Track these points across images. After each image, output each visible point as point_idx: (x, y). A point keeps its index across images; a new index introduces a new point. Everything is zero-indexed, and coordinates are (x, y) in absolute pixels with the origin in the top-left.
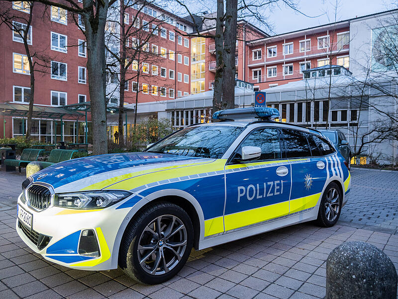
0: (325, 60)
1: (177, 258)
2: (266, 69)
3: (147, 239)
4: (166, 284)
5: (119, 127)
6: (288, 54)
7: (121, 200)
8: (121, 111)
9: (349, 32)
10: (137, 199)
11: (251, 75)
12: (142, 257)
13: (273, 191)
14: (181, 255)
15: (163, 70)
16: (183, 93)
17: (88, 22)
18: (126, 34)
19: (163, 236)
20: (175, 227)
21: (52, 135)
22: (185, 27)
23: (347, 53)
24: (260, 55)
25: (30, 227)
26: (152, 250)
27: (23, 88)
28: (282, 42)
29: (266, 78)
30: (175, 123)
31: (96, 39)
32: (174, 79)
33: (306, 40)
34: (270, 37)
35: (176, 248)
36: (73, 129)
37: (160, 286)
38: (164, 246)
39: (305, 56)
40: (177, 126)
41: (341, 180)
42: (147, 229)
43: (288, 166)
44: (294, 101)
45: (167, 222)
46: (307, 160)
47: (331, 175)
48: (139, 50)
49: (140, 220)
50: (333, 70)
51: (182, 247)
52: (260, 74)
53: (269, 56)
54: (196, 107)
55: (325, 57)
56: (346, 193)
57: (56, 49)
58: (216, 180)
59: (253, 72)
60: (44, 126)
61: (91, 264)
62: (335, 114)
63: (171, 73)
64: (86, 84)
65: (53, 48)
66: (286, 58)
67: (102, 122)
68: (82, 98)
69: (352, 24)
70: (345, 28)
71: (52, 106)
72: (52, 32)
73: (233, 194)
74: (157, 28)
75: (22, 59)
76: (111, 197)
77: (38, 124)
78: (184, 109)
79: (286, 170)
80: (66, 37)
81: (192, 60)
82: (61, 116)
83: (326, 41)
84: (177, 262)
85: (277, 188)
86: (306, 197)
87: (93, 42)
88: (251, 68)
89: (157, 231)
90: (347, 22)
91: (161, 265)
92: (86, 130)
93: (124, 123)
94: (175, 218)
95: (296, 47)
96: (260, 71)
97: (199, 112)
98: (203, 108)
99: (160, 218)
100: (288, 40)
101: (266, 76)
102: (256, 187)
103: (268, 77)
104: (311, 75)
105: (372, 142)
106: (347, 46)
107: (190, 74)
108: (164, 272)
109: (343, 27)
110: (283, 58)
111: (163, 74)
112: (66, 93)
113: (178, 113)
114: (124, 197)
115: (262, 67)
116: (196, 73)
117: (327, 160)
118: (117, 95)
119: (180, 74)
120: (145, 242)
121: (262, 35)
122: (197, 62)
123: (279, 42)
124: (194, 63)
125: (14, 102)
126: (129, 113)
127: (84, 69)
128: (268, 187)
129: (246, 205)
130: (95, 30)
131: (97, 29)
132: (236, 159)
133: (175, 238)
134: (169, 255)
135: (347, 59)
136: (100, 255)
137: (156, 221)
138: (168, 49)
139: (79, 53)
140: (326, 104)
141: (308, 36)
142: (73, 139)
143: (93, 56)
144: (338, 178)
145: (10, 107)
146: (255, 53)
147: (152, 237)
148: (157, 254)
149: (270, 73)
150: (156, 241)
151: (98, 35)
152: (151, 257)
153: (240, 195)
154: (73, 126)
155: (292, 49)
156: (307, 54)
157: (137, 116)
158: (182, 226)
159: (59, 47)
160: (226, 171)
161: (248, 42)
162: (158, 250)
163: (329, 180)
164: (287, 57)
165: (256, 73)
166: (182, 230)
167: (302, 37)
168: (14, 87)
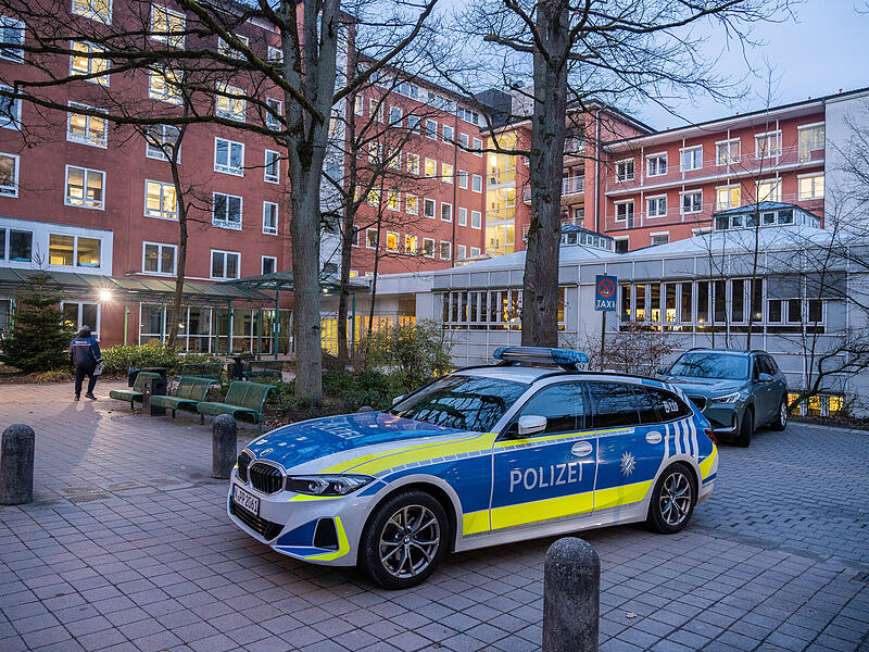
0: (772, 183)
1: (426, 560)
2: (645, 200)
3: (391, 533)
4: (413, 590)
5: (339, 323)
6: (692, 168)
7: (361, 487)
8: (345, 290)
9: (821, 123)
10: (380, 485)
11: (611, 213)
12: (384, 555)
13: (565, 477)
14: (432, 557)
15: (429, 204)
16: (468, 250)
17: (295, 153)
18: (358, 140)
19: (410, 531)
20: (425, 521)
21: (210, 336)
22: (475, 115)
23: (821, 168)
24: (631, 170)
25: (256, 514)
26: (396, 547)
27: (160, 246)
28: (678, 143)
29: (645, 219)
30: (450, 318)
31: (307, 180)
32: (451, 221)
33: (729, 141)
34: (656, 133)
35: (426, 547)
36: (250, 323)
37: (405, 591)
38: (411, 543)
39: (728, 175)
40: (454, 323)
41: (693, 460)
42: (391, 520)
43: (593, 442)
44: (691, 279)
45: (415, 513)
46: (630, 430)
47: (672, 453)
48: (380, 169)
49: (383, 511)
50: (776, 214)
51: (433, 546)
52: (631, 211)
53: (649, 175)
54: (493, 285)
55: (772, 175)
56: (704, 482)
57: (224, 169)
58: (479, 464)
59: (616, 207)
60: (195, 318)
61: (327, 557)
62: (775, 307)
63: (445, 207)
64: (276, 234)
65: (218, 168)
66: (686, 178)
67: (314, 327)
68: (268, 264)
69: (828, 108)
70: (814, 114)
71: (212, 278)
72: (216, 138)
73: (503, 482)
74: (418, 127)
75: (162, 191)
76: (352, 482)
77: (186, 314)
78: (468, 290)
79: (589, 447)
80: (243, 145)
81: (488, 181)
82: (228, 299)
83: (774, 143)
84: (427, 564)
85: (571, 472)
86: (625, 486)
87: (303, 187)
88: (611, 198)
89: (403, 524)
90: (820, 103)
91: (407, 568)
92: (276, 329)
93: (350, 313)
94: (424, 509)
95: (709, 155)
96: (631, 205)
97: (499, 295)
98: (505, 287)
99: (406, 508)
100: (691, 141)
101: (644, 215)
102: (538, 474)
103: (648, 217)
104: (731, 223)
105: (840, 371)
106: (821, 154)
107: (483, 211)
108: (410, 576)
109: (809, 113)
110: (681, 179)
111: (428, 212)
112: (239, 254)
113: (456, 296)
114: (367, 483)
115: (636, 195)
116: (496, 208)
117: (667, 429)
118: (337, 259)
119: (463, 211)
120: (389, 537)
121: (636, 129)
122: (499, 186)
123: (673, 145)
124: (494, 186)
125: (144, 272)
126: (358, 295)
127: (273, 207)
128: (557, 471)
129: (521, 496)
130: (306, 164)
131: (309, 163)
132: (511, 432)
133: (425, 535)
134: (417, 555)
135: (820, 180)
136: (338, 548)
137: (402, 512)
138: (440, 160)
139: (266, 175)
140: (757, 285)
141: (734, 133)
142: (249, 343)
143: (301, 212)
144: (687, 457)
145: (139, 285)
146: (622, 167)
147: (397, 532)
148: (402, 553)
149: (653, 207)
150: (401, 536)
151: (312, 174)
152: (394, 555)
153: (513, 483)
154: (250, 317)
155: (700, 159)
156: (732, 170)
157: (375, 300)
158: (434, 520)
159: (229, 166)
160: (496, 450)
161: (607, 144)
162: (403, 547)
163: (667, 461)
164: (689, 175)
165: (622, 208)
166: (433, 525)
167: (721, 135)
168: (145, 243)
